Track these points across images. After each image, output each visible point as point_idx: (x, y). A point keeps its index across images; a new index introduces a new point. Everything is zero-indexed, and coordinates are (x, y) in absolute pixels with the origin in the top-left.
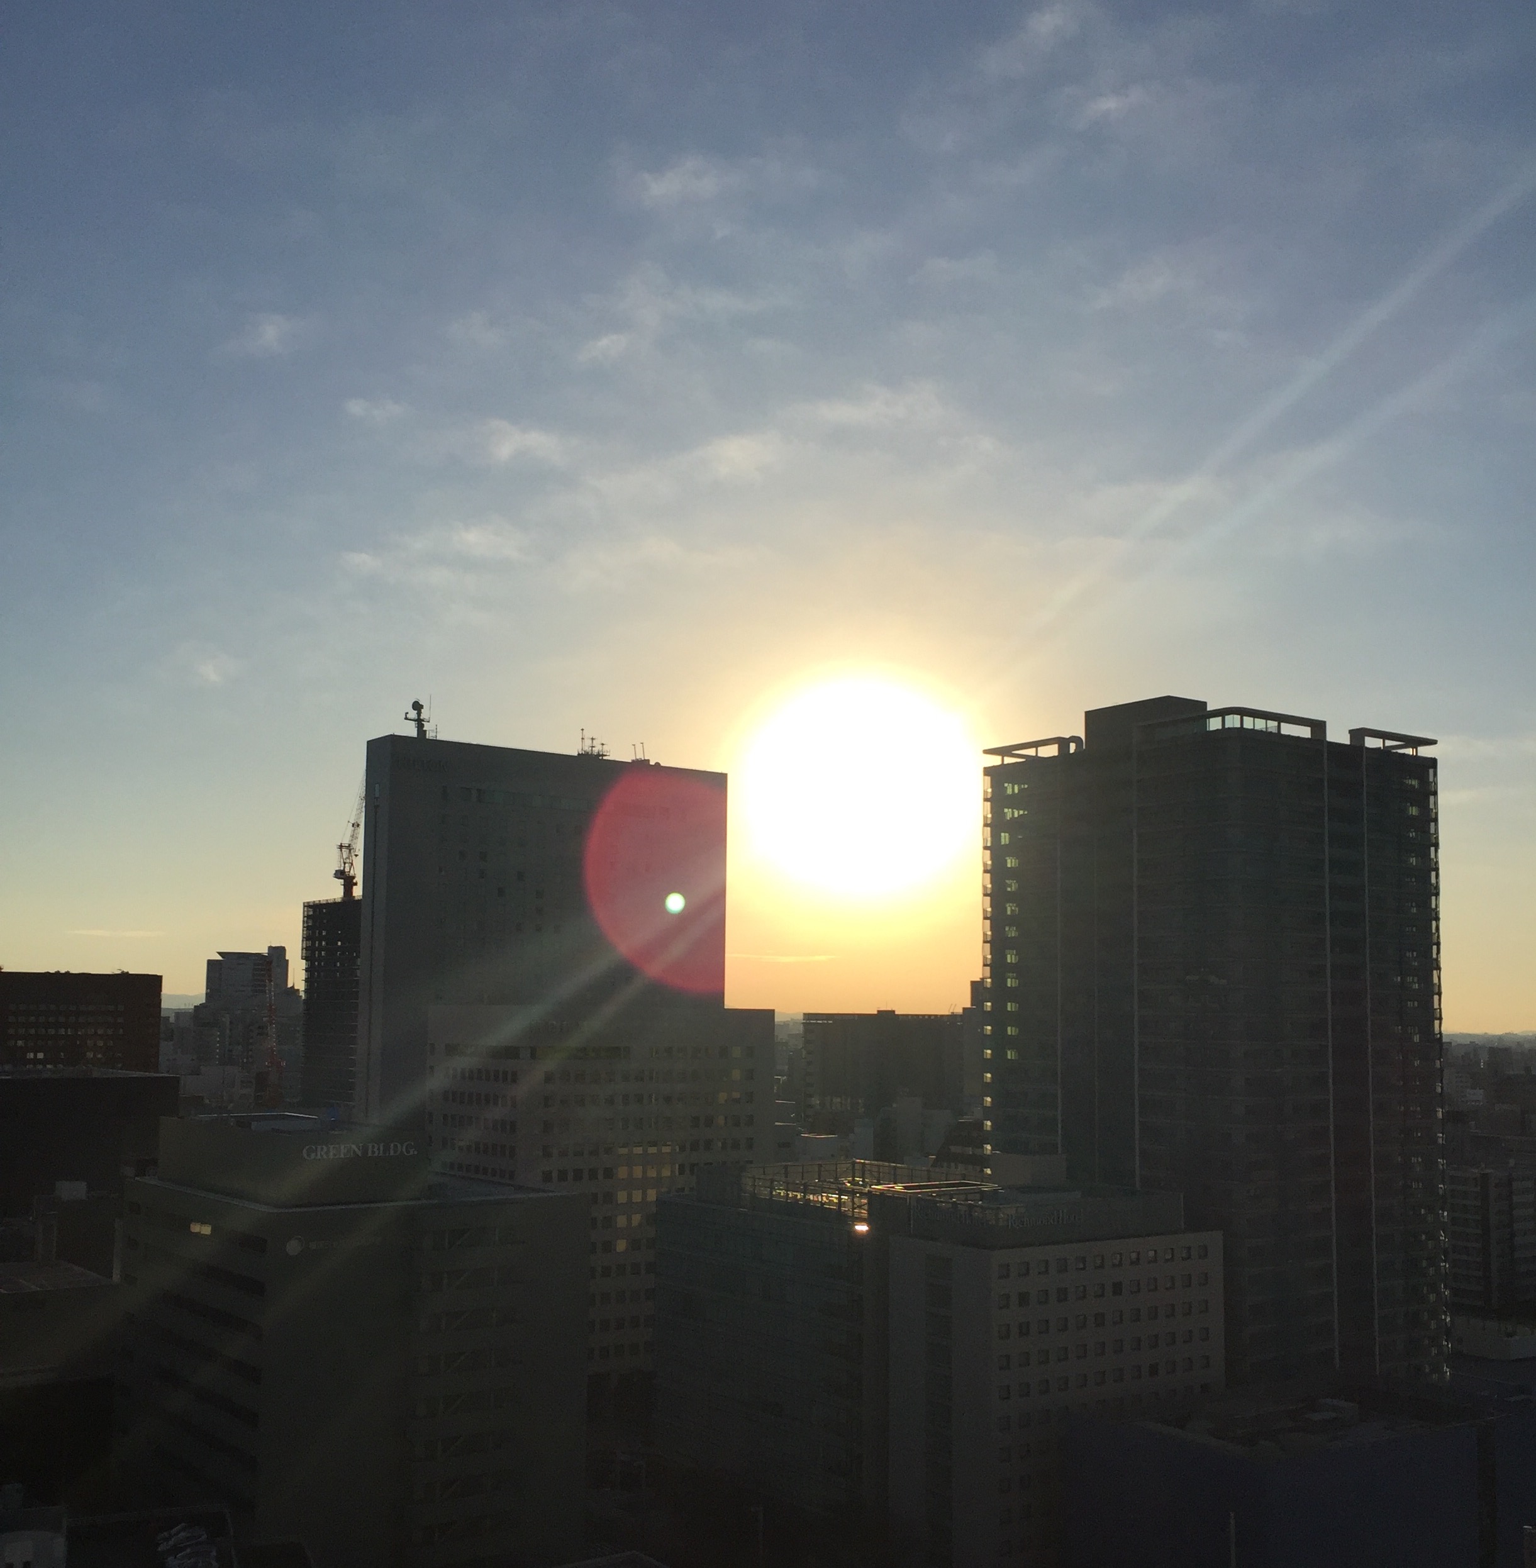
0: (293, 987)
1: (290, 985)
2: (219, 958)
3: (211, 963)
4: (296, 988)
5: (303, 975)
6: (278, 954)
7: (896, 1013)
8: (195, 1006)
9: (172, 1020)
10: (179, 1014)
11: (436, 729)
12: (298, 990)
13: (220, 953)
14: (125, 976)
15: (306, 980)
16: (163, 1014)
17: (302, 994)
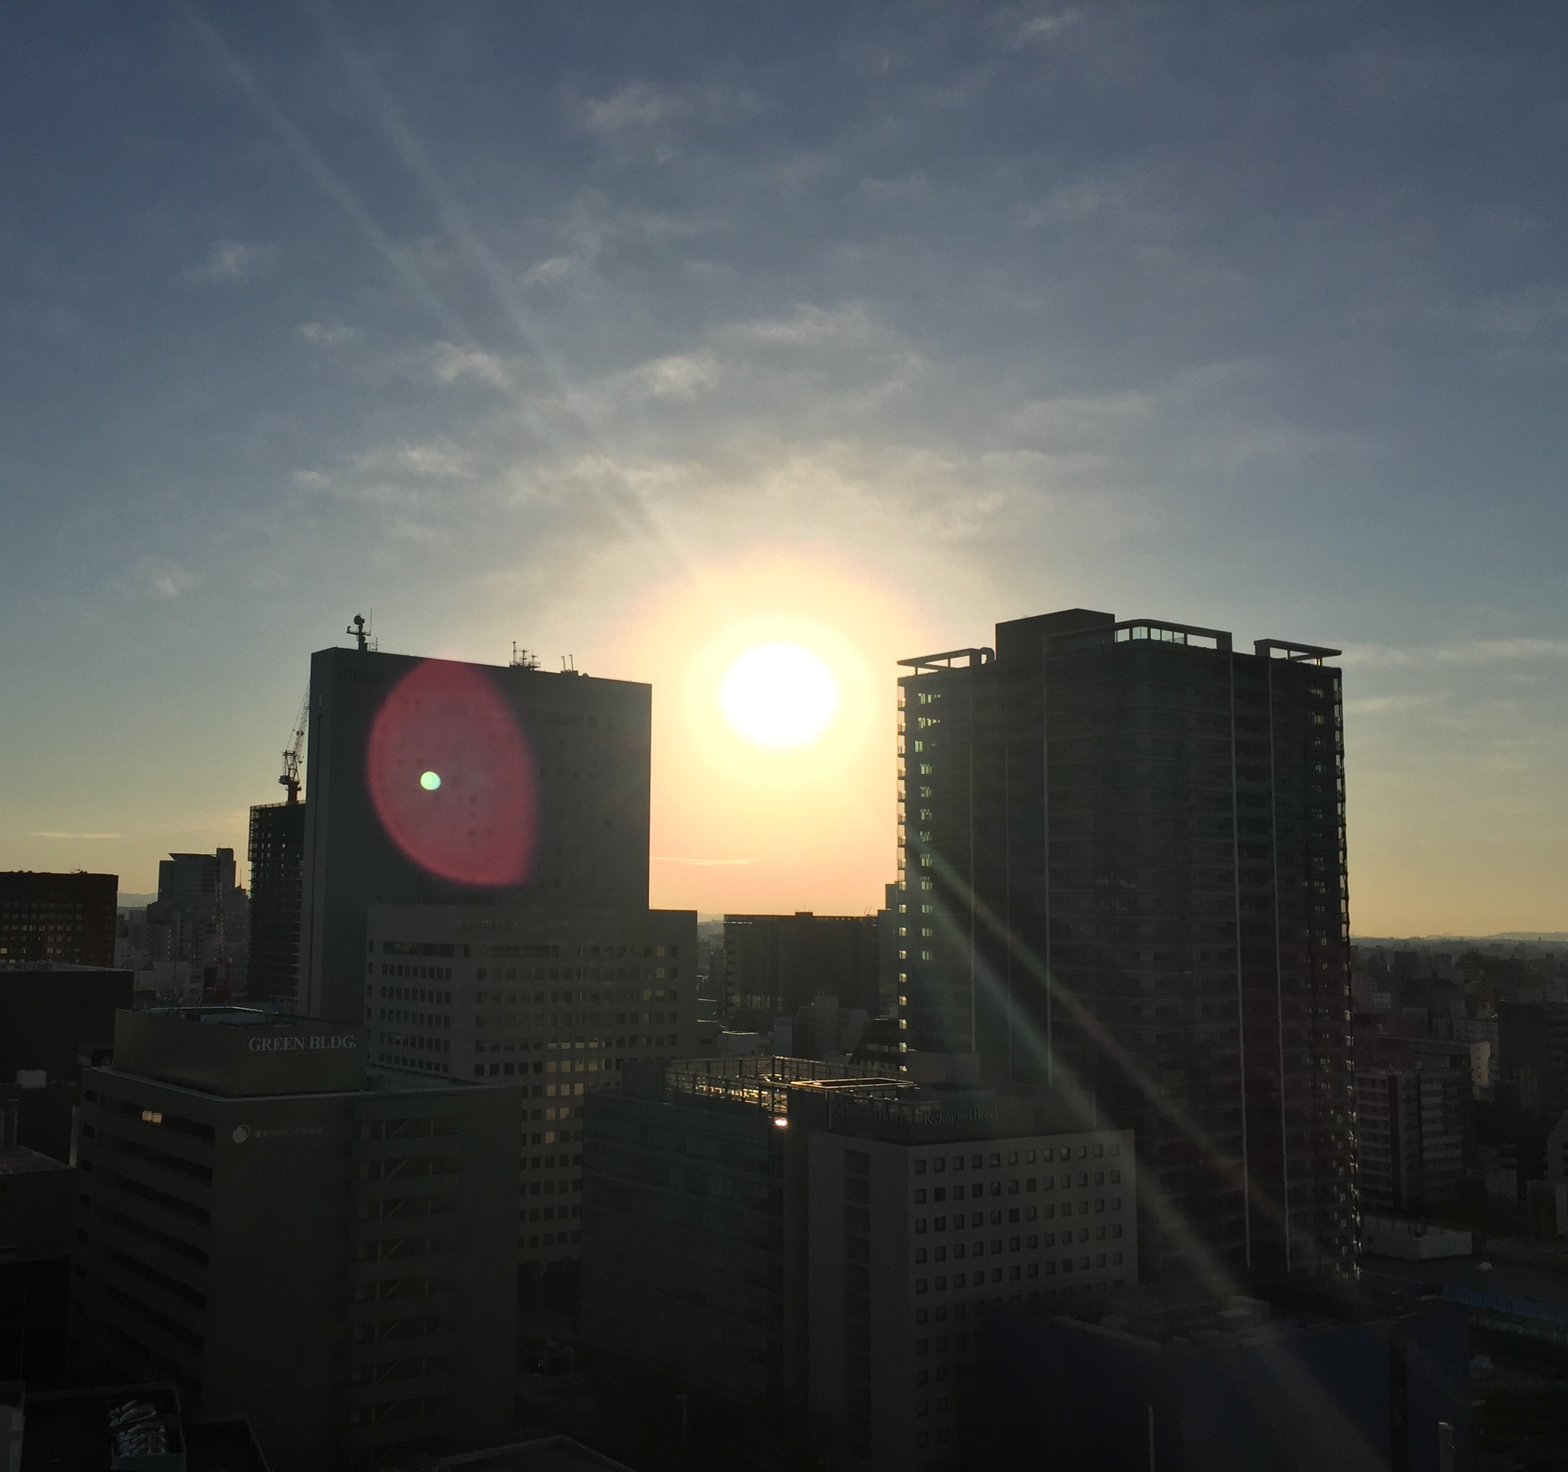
0: (240, 886)
1: (237, 885)
2: (171, 859)
3: (163, 864)
4: (242, 888)
5: (249, 876)
6: (226, 855)
7: (814, 915)
8: (148, 905)
9: (126, 918)
10: (133, 912)
11: (377, 642)
12: (245, 890)
13: (172, 855)
14: (83, 876)
15: (253, 881)
16: (118, 912)
17: (249, 894)
